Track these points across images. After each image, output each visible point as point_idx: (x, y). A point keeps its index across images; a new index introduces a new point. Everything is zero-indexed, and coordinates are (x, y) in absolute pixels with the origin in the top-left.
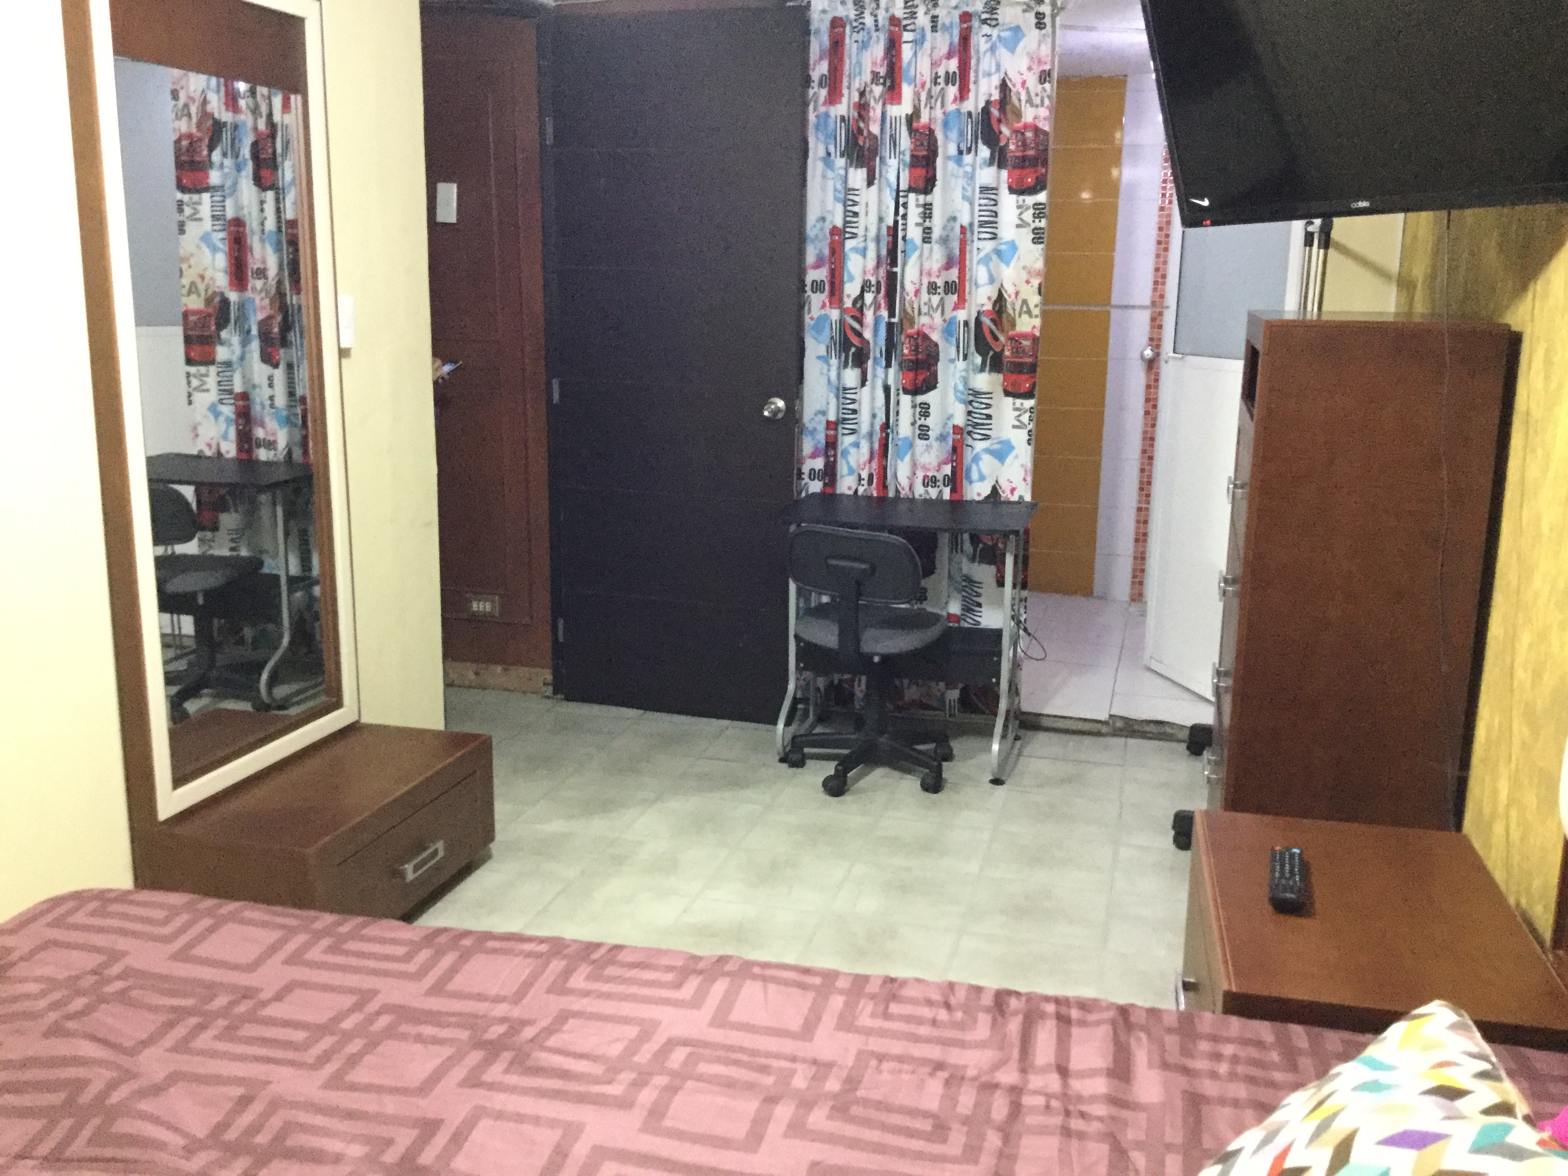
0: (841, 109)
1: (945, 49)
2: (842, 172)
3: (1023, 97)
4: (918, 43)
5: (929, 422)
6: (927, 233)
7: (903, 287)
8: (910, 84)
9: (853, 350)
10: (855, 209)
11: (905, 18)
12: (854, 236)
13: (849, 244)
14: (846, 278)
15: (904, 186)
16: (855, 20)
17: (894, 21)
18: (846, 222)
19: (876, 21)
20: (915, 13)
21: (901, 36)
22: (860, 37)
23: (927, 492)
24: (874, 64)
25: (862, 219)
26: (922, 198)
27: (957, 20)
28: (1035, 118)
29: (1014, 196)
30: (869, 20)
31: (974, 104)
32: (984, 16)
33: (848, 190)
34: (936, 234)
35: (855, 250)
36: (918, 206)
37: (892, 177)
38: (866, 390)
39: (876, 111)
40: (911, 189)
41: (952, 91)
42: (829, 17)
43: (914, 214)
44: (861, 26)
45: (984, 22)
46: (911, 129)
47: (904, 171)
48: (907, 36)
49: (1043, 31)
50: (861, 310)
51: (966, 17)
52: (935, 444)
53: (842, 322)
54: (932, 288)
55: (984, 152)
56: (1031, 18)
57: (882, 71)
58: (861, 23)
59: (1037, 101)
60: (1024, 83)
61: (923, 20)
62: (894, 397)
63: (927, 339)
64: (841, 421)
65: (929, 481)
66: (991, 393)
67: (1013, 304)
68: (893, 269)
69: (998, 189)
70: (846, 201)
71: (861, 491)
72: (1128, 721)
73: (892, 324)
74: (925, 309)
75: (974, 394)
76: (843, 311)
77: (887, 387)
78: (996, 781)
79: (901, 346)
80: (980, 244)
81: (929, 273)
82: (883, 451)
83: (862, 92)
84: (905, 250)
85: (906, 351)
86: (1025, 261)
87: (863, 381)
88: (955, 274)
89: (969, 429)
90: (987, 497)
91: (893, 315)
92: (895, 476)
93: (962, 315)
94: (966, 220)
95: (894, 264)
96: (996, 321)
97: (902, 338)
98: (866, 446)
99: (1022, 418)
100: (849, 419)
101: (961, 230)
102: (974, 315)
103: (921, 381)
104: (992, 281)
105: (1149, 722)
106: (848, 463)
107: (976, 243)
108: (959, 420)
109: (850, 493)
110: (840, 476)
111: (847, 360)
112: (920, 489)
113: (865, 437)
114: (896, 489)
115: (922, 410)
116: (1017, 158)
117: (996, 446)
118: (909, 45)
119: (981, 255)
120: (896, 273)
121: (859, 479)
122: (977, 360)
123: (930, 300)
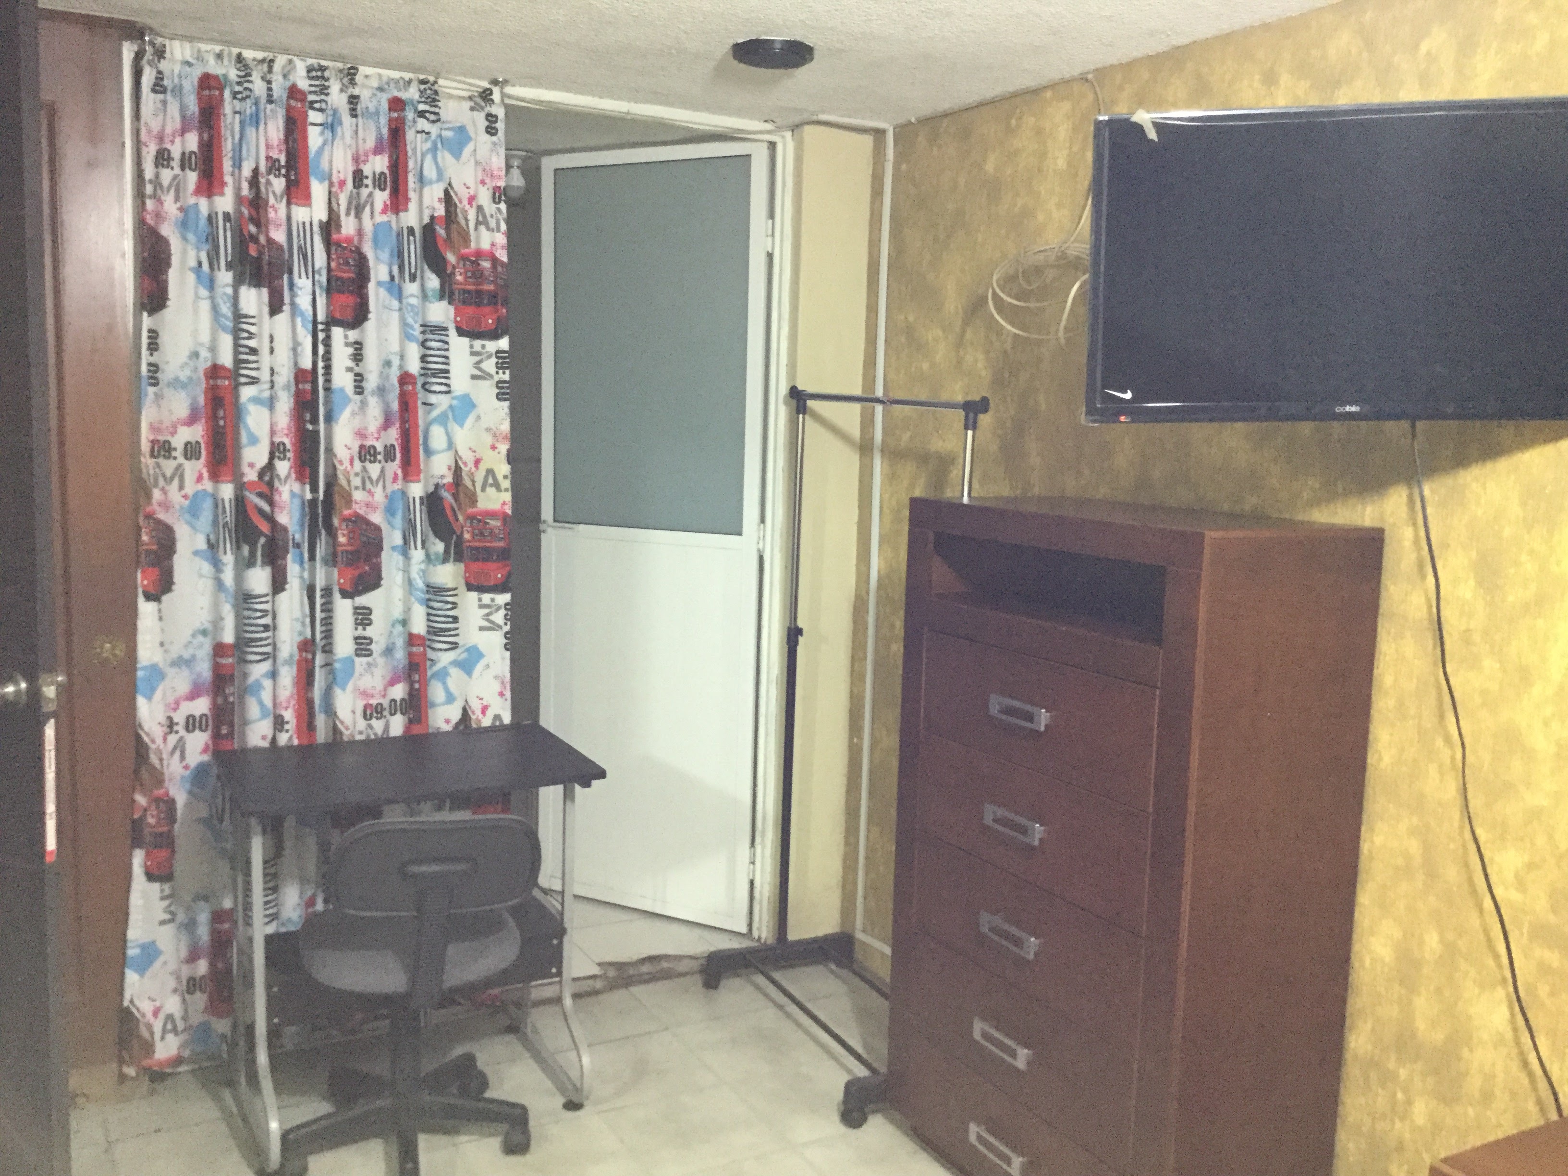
0: (225, 203)
1: (371, 143)
2: (229, 291)
3: (472, 215)
4: (331, 127)
5: (370, 632)
6: (359, 379)
7: (329, 450)
8: (321, 180)
9: (262, 540)
10: (252, 343)
11: (311, 92)
12: (254, 381)
13: (247, 393)
14: (244, 438)
15: (321, 317)
16: (239, 83)
17: (294, 92)
18: (238, 362)
19: (270, 89)
20: (328, 87)
21: (306, 116)
22: (248, 107)
23: (370, 727)
24: (269, 147)
25: (265, 360)
26: (353, 335)
27: (385, 106)
28: (493, 245)
29: (466, 340)
30: (258, 87)
31: (411, 218)
32: (422, 107)
33: (238, 317)
34: (372, 382)
35: (256, 400)
36: (347, 345)
37: (304, 301)
38: (283, 597)
39: (277, 210)
40: (332, 321)
41: (381, 197)
42: (197, 72)
43: (341, 356)
44: (248, 93)
45: (422, 114)
46: (328, 242)
47: (321, 295)
48: (314, 116)
49: (494, 138)
50: (270, 484)
51: (397, 104)
52: (381, 661)
53: (240, 501)
54: (366, 454)
55: (433, 282)
56: (480, 119)
57: (282, 158)
58: (246, 89)
59: (492, 223)
60: (472, 199)
61: (337, 97)
62: (319, 601)
63: (368, 523)
64: (242, 643)
65: (372, 712)
66: (455, 589)
67: (471, 475)
68: (310, 427)
69: (446, 329)
70: (236, 332)
71: (283, 739)
72: (620, 966)
73: (313, 503)
74: (356, 481)
75: (434, 591)
76: (241, 487)
77: (311, 591)
78: (572, 1106)
79: (331, 532)
80: (433, 399)
81: (361, 434)
82: (305, 678)
83: (254, 182)
84: (327, 402)
85: (342, 539)
86: (485, 422)
87: (278, 584)
88: (393, 436)
89: (430, 637)
90: (457, 725)
91: (314, 489)
92: (330, 711)
93: (417, 490)
94: (414, 367)
95: (315, 420)
96: (455, 496)
97: (336, 522)
98: (287, 677)
99: (492, 618)
100: (261, 639)
101: (405, 378)
102: (431, 489)
103: (361, 577)
104: (451, 445)
105: (643, 961)
106: (261, 704)
107: (421, 395)
108: (419, 626)
109: (266, 744)
110: (245, 723)
111: (253, 554)
112: (362, 724)
113: (287, 662)
114: (335, 730)
115: (363, 617)
116: (465, 291)
117: (465, 655)
118: (319, 129)
119: (435, 413)
120: (317, 432)
121: (279, 723)
122: (439, 547)
123: (364, 469)
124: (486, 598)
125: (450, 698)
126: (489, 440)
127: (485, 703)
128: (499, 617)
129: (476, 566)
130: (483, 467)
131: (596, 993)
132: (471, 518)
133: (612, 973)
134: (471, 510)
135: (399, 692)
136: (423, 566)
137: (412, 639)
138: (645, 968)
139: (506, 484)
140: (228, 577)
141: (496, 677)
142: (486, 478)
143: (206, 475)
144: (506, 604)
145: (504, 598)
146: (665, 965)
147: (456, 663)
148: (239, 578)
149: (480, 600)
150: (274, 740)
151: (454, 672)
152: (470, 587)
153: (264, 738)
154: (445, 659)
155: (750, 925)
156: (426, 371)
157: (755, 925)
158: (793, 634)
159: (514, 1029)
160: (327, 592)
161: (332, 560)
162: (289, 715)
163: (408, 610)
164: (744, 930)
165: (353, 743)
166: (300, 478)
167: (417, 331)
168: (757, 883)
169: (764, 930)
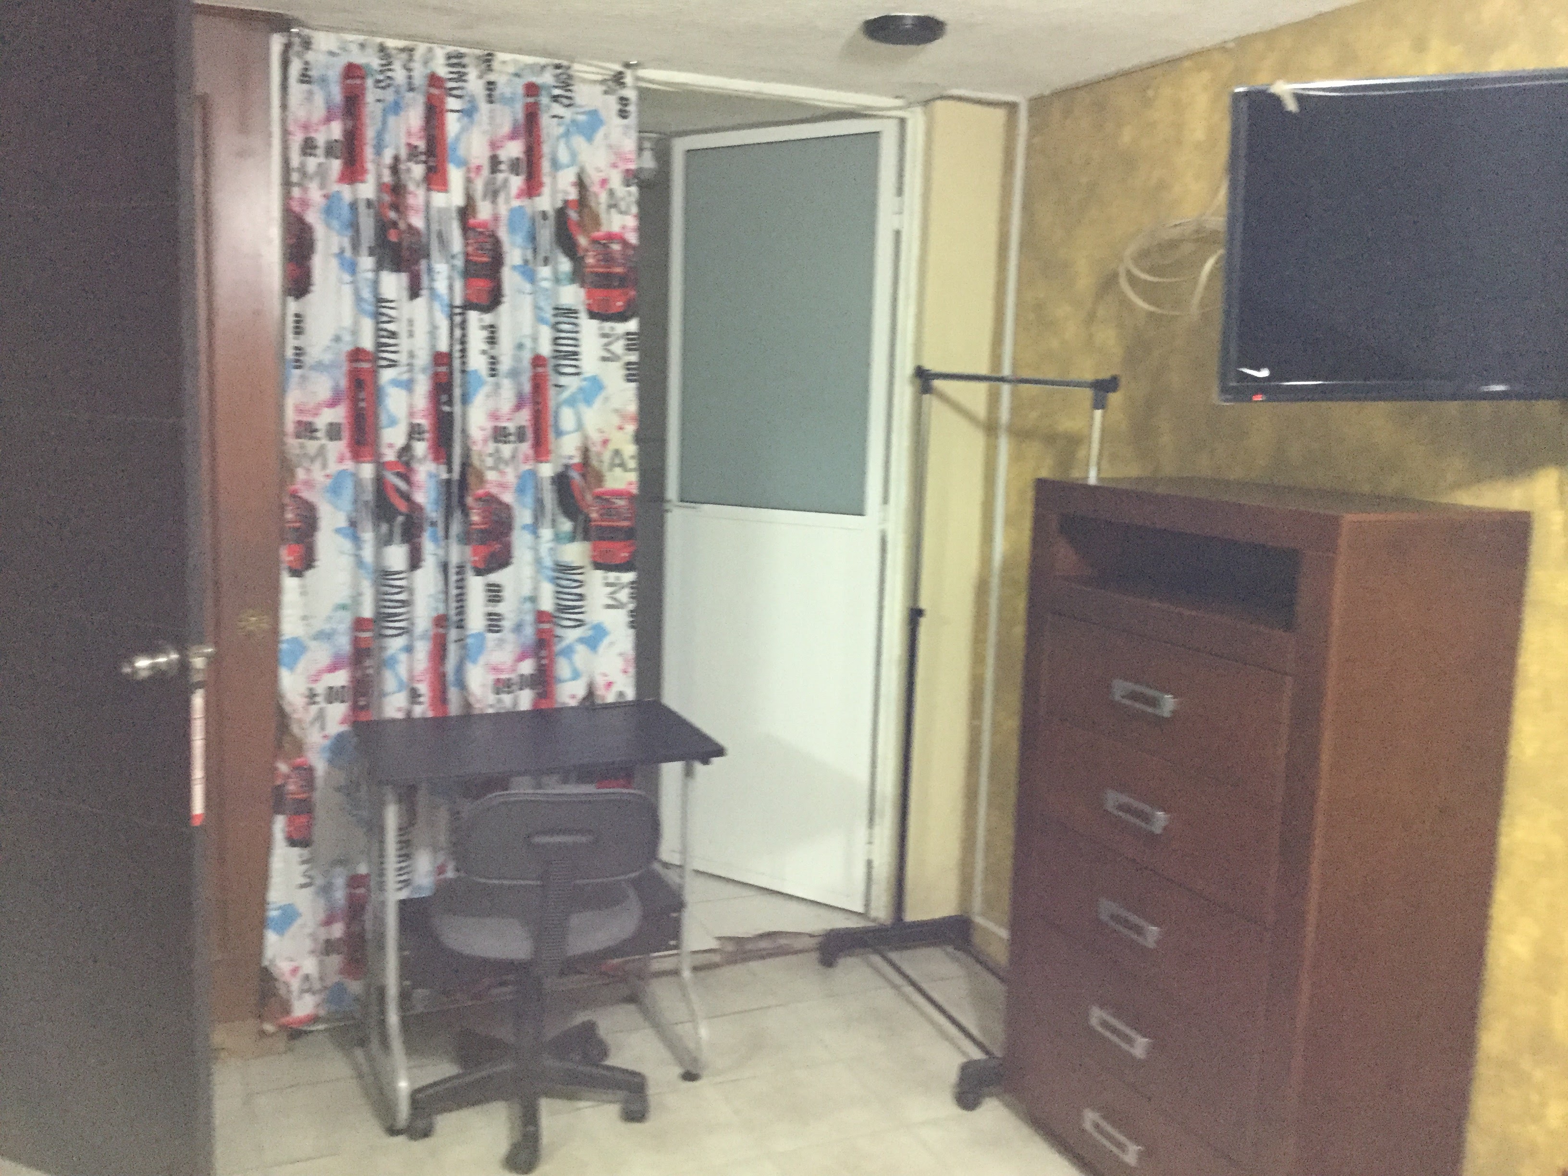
0: (367, 190)
1: (506, 128)
2: (370, 275)
3: (603, 197)
4: (469, 113)
5: (500, 608)
6: (494, 362)
7: (464, 431)
8: (459, 166)
9: (400, 519)
10: (391, 327)
11: (451, 80)
12: (393, 364)
13: (387, 375)
14: (384, 419)
15: (458, 302)
16: (381, 72)
17: (434, 80)
18: (379, 345)
19: (410, 77)
20: (465, 74)
21: (442, 102)
22: (389, 96)
23: (500, 701)
24: (409, 134)
25: (404, 343)
26: (488, 318)
27: (520, 90)
28: (624, 227)
29: (595, 323)
30: (399, 75)
31: (545, 202)
32: (557, 92)
33: (380, 301)
34: (505, 365)
35: (396, 383)
36: (484, 328)
37: (441, 286)
38: (419, 573)
39: (417, 196)
40: (468, 306)
41: (517, 182)
42: (341, 62)
43: (477, 339)
44: (388, 82)
45: (555, 98)
46: (466, 228)
47: (457, 280)
48: (452, 103)
49: (625, 121)
50: (407, 464)
51: (532, 89)
52: (511, 637)
53: (379, 481)
54: (500, 435)
55: (565, 265)
56: (612, 103)
57: (422, 145)
58: (389, 77)
59: (623, 205)
60: (604, 182)
61: (474, 84)
62: (453, 578)
63: (501, 503)
64: (382, 617)
65: (502, 686)
66: (581, 568)
67: (599, 454)
68: (446, 409)
69: (575, 312)
70: (377, 316)
71: (418, 711)
72: (739, 941)
73: (448, 482)
74: (490, 461)
75: (563, 569)
76: (381, 466)
77: (445, 567)
78: (690, 1076)
79: (465, 511)
80: (563, 380)
81: (494, 416)
82: (439, 652)
83: (395, 169)
84: (464, 385)
85: (475, 518)
86: (616, 403)
87: (415, 562)
88: (524, 417)
89: (557, 614)
90: (584, 699)
91: (450, 470)
92: (462, 685)
93: (547, 470)
94: (546, 349)
95: (450, 402)
96: (584, 476)
97: (470, 501)
98: (423, 650)
99: (618, 596)
100: (396, 615)
101: (538, 361)
102: (560, 469)
103: (493, 555)
104: (580, 426)
105: (762, 936)
106: (397, 675)
107: (553, 378)
108: (547, 604)
109: (400, 715)
110: (383, 695)
111: (391, 533)
112: (491, 698)
113: (423, 637)
114: (468, 705)
115: (494, 593)
116: (597, 274)
117: (590, 633)
118: (456, 115)
119: (566, 394)
120: (450, 414)
121: (414, 695)
122: (567, 526)
123: (497, 451)
124: (612, 576)
125: (576, 675)
126: (616, 420)
127: (610, 679)
128: (624, 595)
129: (605, 545)
130: (611, 446)
131: (716, 966)
132: (598, 497)
133: (730, 947)
134: (599, 490)
135: (527, 667)
136: (550, 545)
137: (541, 616)
138: (764, 944)
139: (632, 464)
140: (368, 553)
141: (621, 654)
142: (612, 459)
143: (348, 455)
144: (633, 583)
145: (629, 577)
146: (783, 941)
147: (581, 640)
148: (378, 554)
149: (606, 578)
150: (409, 713)
151: (581, 649)
152: (598, 566)
153: (399, 709)
154: (571, 636)
155: (867, 905)
156: (559, 355)
157: (873, 905)
158: (915, 615)
159: (632, 999)
160: (461, 569)
161: (466, 538)
162: (423, 688)
163: (536, 588)
164: (860, 909)
165: (484, 717)
166: (436, 459)
167: (548, 314)
168: (876, 864)
169: (881, 911)
